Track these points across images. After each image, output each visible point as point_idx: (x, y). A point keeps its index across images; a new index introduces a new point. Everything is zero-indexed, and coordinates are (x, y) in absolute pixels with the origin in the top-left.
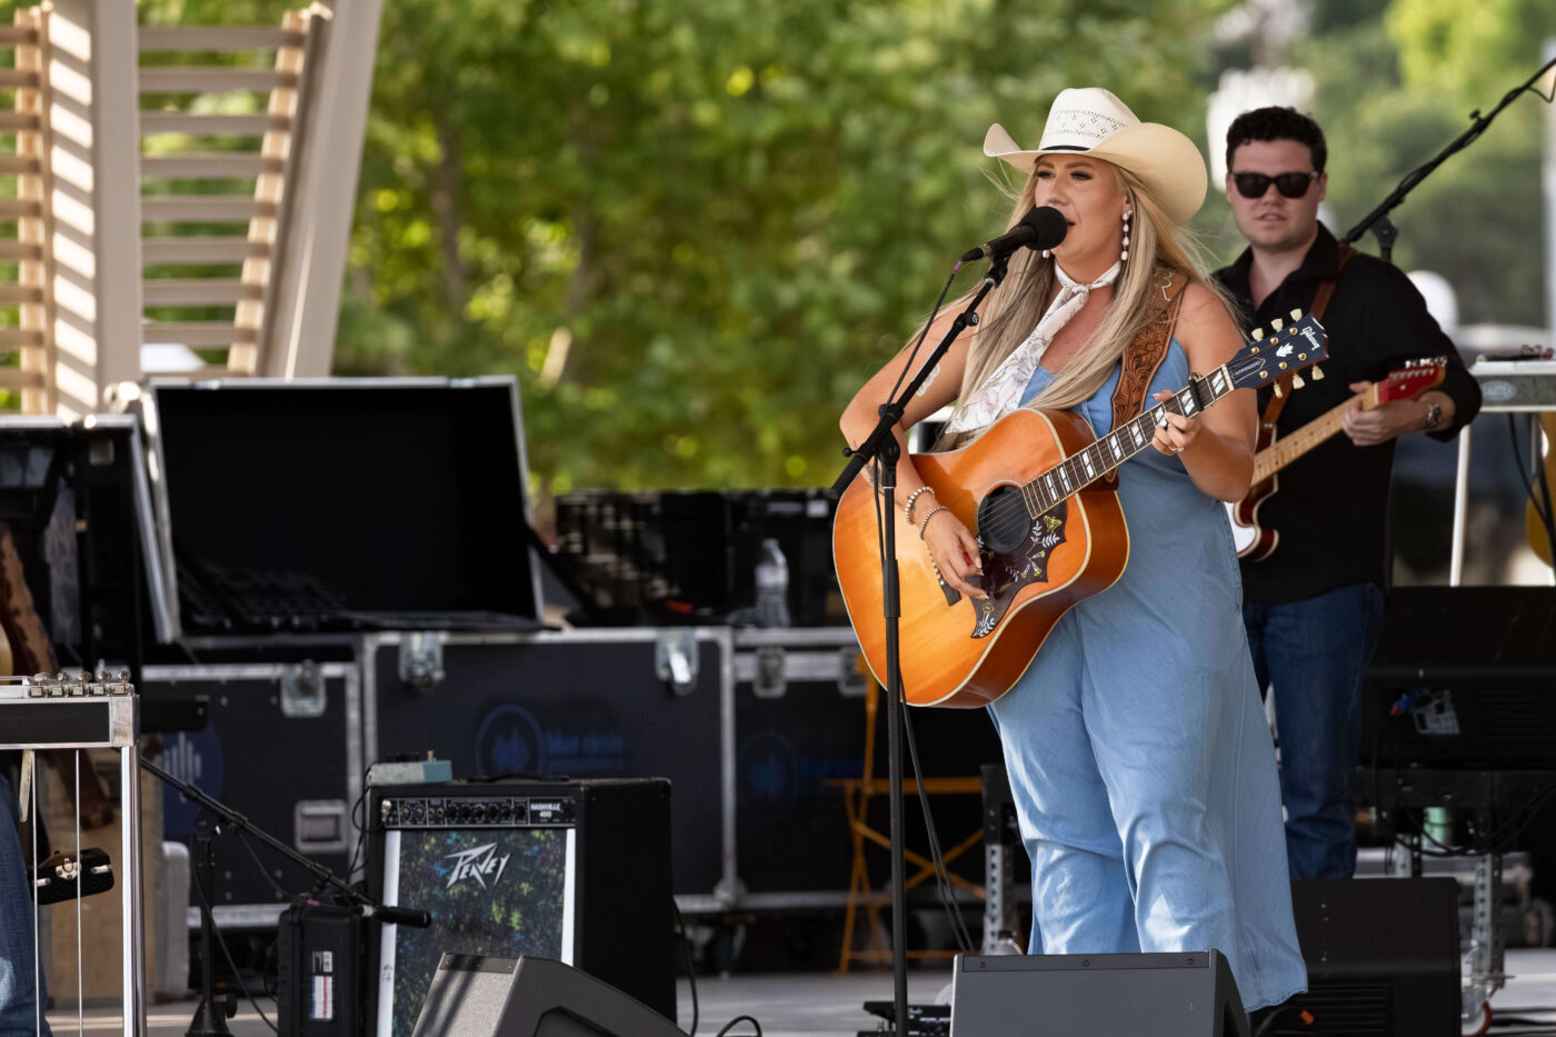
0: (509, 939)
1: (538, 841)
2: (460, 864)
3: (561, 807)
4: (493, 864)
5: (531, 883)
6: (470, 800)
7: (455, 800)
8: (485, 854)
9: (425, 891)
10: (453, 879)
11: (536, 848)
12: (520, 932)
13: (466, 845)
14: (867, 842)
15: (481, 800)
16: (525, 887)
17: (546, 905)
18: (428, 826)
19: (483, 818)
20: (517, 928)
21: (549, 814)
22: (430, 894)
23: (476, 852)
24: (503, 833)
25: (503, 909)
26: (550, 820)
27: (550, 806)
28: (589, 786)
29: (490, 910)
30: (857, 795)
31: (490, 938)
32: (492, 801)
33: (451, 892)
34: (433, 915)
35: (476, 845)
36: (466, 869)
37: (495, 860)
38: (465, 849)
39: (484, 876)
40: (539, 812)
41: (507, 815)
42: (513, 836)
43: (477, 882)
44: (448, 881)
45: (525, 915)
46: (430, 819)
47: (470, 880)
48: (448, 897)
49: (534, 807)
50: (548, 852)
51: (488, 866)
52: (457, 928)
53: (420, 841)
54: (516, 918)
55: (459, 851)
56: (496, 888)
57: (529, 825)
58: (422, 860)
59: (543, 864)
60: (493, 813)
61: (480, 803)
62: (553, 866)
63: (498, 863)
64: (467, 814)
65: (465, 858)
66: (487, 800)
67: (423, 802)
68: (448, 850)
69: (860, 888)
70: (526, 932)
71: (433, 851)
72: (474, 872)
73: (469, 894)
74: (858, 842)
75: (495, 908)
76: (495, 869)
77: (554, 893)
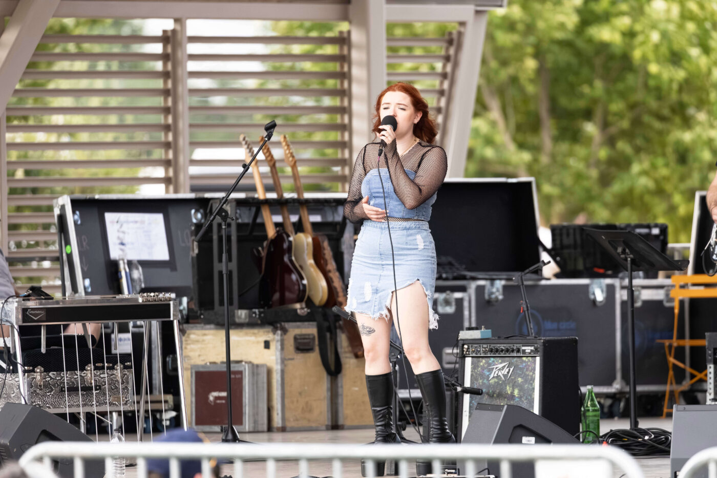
0: (514, 400)
1: (525, 362)
2: (494, 370)
3: (534, 348)
4: (507, 370)
5: (522, 378)
6: (498, 345)
7: (492, 345)
8: (505, 366)
9: (481, 381)
10: (492, 376)
11: (524, 364)
12: (518, 397)
13: (497, 363)
14: (674, 365)
15: (502, 345)
16: (520, 380)
17: (528, 387)
18: (482, 355)
19: (504, 352)
20: (517, 396)
21: (529, 351)
22: (482, 382)
23: (500, 366)
24: (511, 358)
25: (511, 388)
26: (530, 353)
27: (530, 348)
28: (545, 340)
29: (506, 388)
30: (670, 346)
31: (506, 400)
32: (507, 346)
33: (491, 382)
34: (484, 390)
35: (501, 363)
36: (497, 373)
37: (508, 369)
38: (496, 365)
39: (503, 375)
40: (525, 350)
41: (513, 351)
42: (515, 359)
43: (501, 378)
44: (489, 377)
45: (520, 391)
46: (483, 353)
47: (498, 376)
48: (490, 384)
49: (523, 348)
50: (529, 366)
51: (505, 371)
52: (493, 396)
53: (479, 361)
54: (516, 392)
55: (494, 365)
56: (508, 380)
57: (522, 355)
58: (479, 369)
59: (527, 371)
60: (507, 351)
61: (502, 347)
62: (531, 371)
63: (509, 370)
64: (497, 351)
65: (496, 368)
66: (505, 345)
67: (480, 346)
68: (490, 365)
69: (671, 383)
70: (520, 397)
71: (483, 365)
72: (500, 374)
73: (498, 382)
74: (671, 366)
75: (508, 388)
76: (508, 373)
77: (531, 382)
